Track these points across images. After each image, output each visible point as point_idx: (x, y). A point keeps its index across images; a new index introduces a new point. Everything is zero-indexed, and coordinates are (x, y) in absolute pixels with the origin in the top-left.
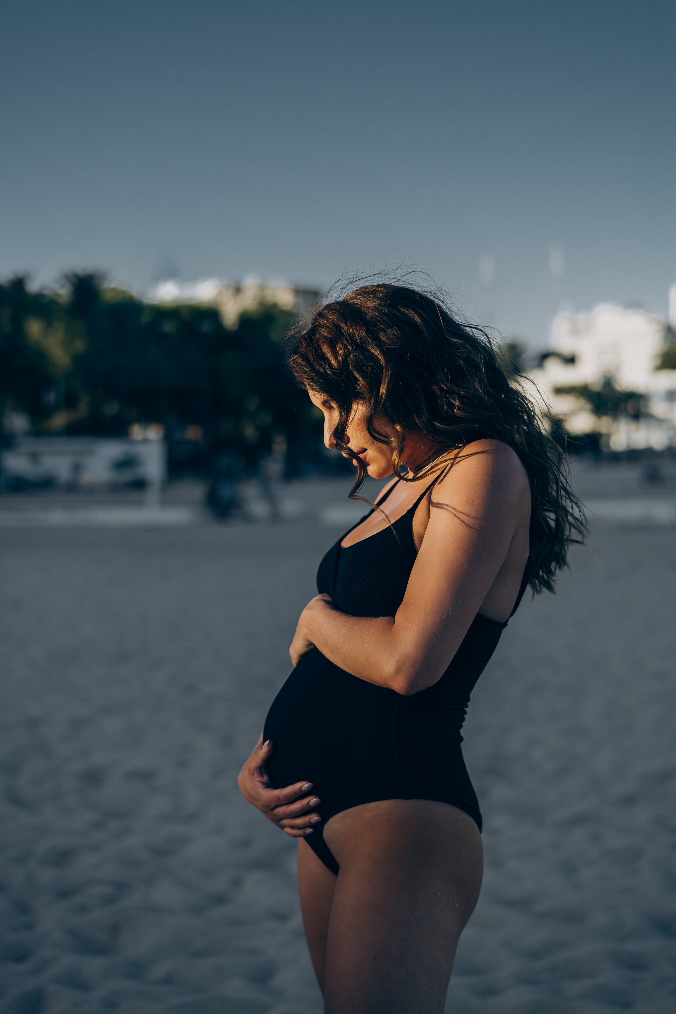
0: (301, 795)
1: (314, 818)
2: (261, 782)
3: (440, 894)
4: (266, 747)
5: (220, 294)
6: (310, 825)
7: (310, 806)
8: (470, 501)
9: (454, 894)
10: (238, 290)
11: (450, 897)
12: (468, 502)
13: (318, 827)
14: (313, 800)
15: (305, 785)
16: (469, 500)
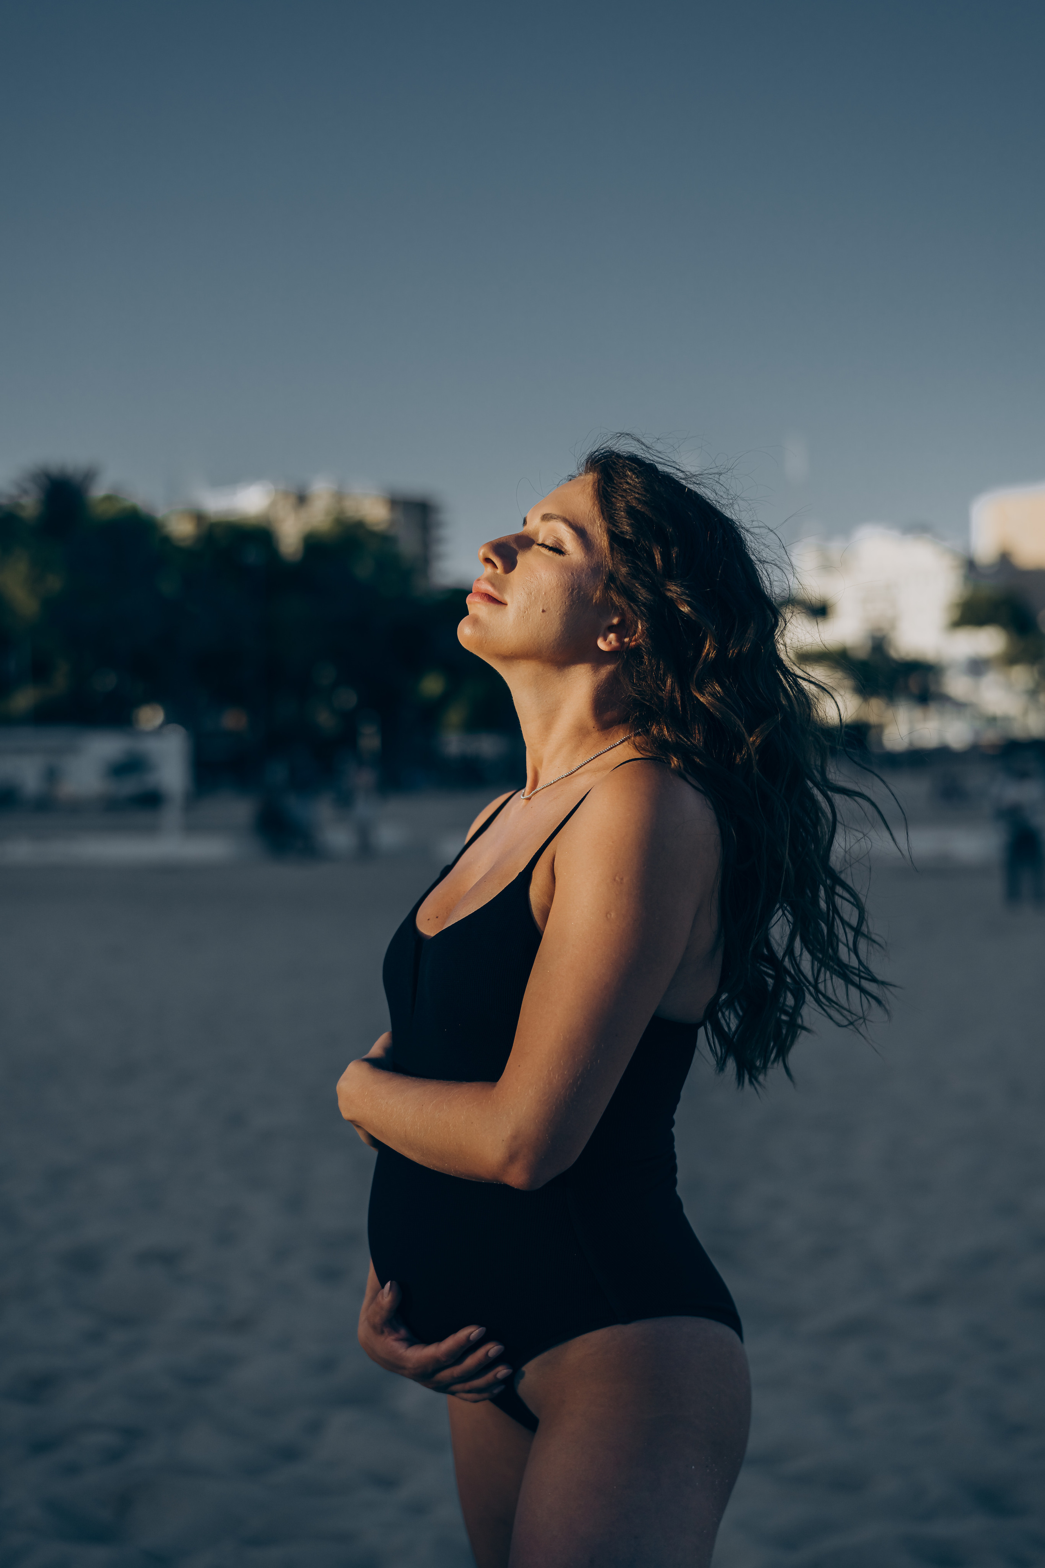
0: (471, 1347)
1: (502, 1372)
2: (397, 1340)
3: (693, 1467)
4: (389, 1293)
5: (273, 504)
6: (497, 1382)
7: (489, 1357)
8: (617, 878)
9: (714, 1465)
10: (302, 499)
11: (708, 1471)
12: (615, 880)
13: (510, 1382)
14: (492, 1349)
15: (472, 1332)
16: (616, 876)
